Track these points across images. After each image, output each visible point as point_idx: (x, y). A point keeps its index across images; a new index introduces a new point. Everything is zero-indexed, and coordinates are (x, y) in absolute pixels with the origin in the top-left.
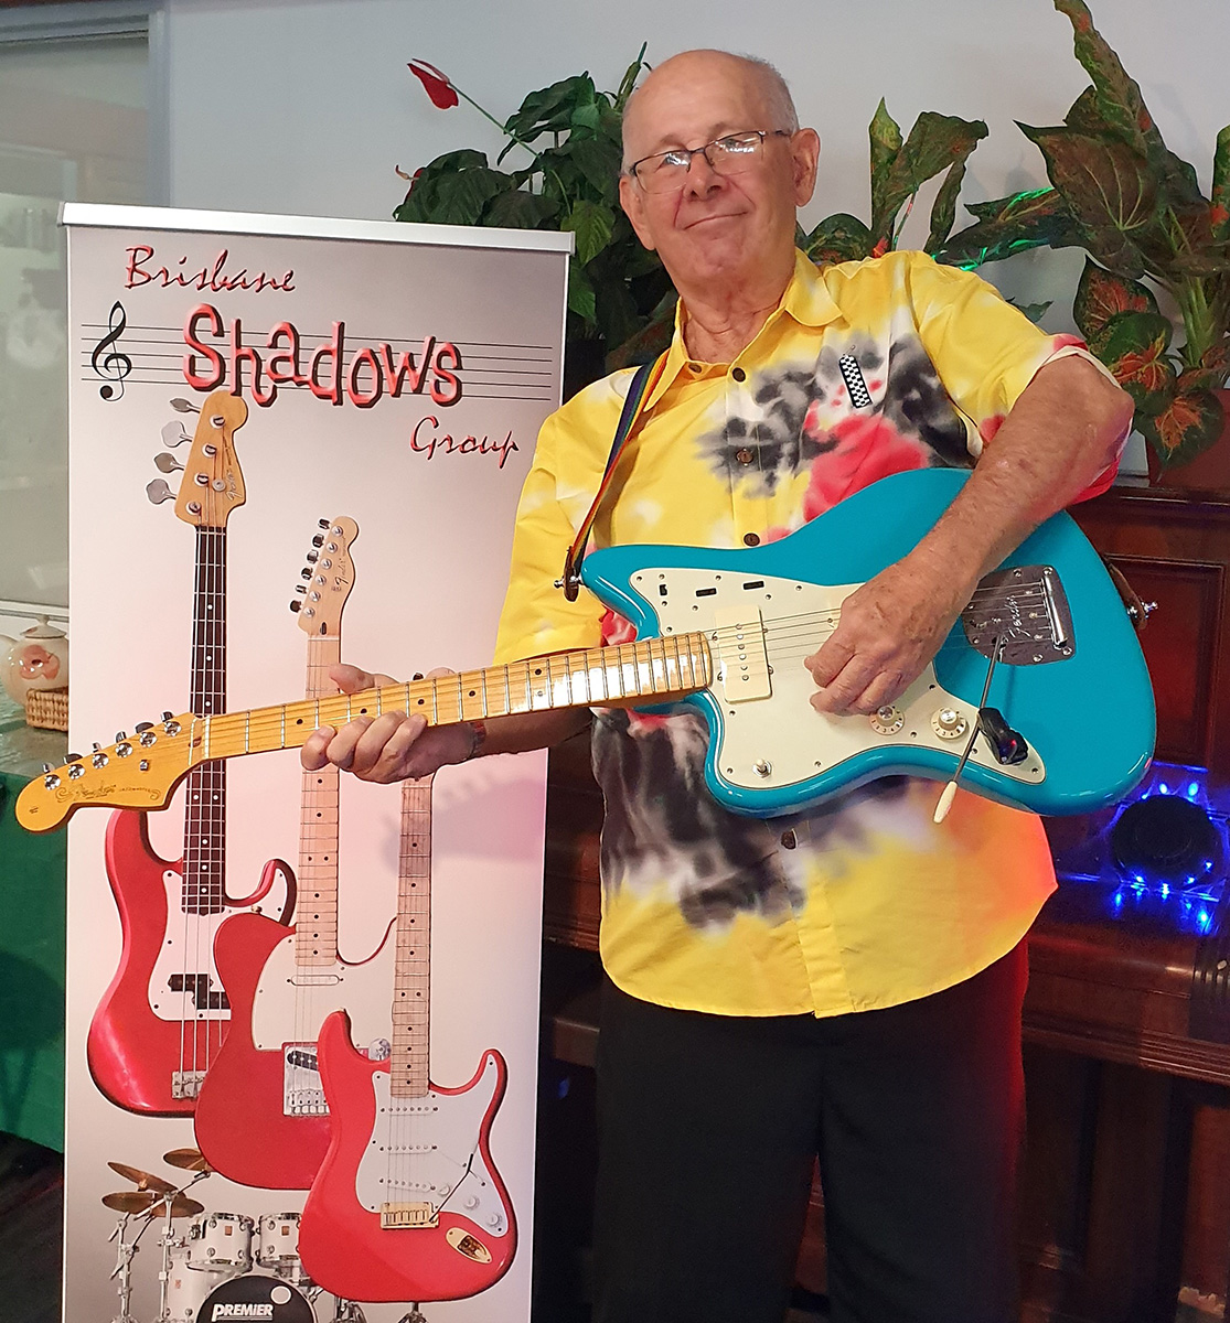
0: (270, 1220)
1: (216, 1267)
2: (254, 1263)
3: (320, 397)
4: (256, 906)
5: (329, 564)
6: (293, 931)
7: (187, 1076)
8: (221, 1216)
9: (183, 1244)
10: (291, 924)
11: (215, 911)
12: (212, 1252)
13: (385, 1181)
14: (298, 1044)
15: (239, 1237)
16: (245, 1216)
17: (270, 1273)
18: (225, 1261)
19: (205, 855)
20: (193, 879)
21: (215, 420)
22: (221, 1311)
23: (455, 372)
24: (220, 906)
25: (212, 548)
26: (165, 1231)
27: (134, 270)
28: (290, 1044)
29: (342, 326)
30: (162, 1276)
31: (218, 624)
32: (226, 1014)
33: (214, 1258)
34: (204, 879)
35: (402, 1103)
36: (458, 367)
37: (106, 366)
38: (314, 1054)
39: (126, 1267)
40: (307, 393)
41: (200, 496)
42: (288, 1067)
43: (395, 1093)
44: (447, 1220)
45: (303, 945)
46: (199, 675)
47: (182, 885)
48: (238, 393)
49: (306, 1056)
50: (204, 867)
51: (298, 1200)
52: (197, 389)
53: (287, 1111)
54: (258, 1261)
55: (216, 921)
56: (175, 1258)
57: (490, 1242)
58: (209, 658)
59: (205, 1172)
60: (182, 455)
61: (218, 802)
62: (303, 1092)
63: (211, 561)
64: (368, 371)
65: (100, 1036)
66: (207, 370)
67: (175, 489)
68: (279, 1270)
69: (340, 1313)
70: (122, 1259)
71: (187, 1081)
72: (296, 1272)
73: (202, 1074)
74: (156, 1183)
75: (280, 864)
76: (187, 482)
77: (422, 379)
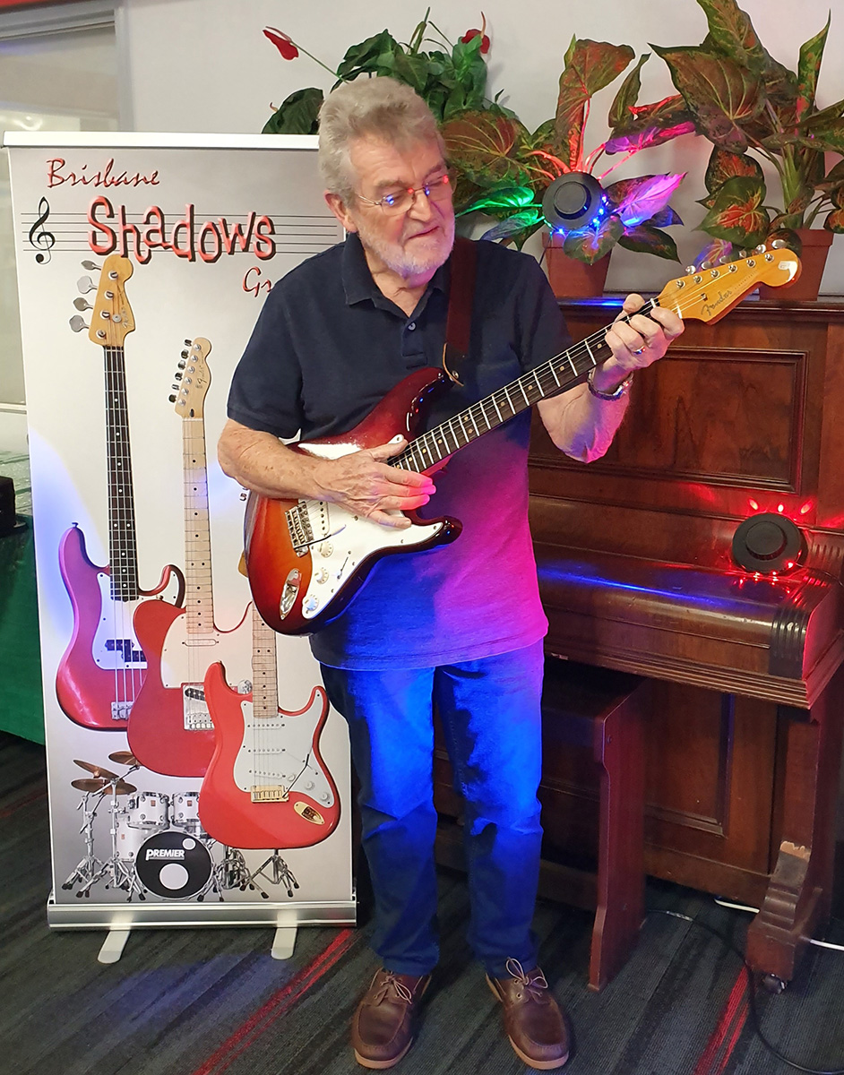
0: (179, 796)
1: (148, 826)
2: (171, 824)
3: (180, 256)
4: (159, 595)
5: (193, 370)
6: (184, 611)
7: (121, 704)
8: (148, 794)
9: (124, 811)
10: (183, 607)
11: (133, 599)
12: (143, 817)
13: (253, 772)
14: (191, 684)
15: (160, 806)
16: (163, 794)
17: (181, 830)
18: (152, 823)
19: (124, 563)
20: (117, 578)
21: (112, 274)
22: (152, 854)
23: (270, 236)
24: (136, 595)
25: (115, 361)
26: (113, 803)
27: (52, 175)
28: (187, 684)
29: (192, 207)
30: (113, 831)
31: (122, 412)
32: (144, 665)
33: (145, 820)
34: (124, 578)
35: (261, 721)
36: (273, 232)
37: (38, 241)
38: (202, 690)
39: (89, 826)
40: (171, 254)
41: (105, 326)
42: (186, 699)
43: (257, 715)
44: (294, 797)
45: (191, 620)
46: (112, 445)
47: (110, 582)
48: (126, 255)
49: (196, 691)
50: (124, 571)
51: (197, 784)
52: (99, 254)
53: (187, 727)
54: (173, 822)
55: (134, 604)
56: (120, 820)
57: (324, 811)
58: (118, 434)
59: (136, 766)
60: (91, 298)
61: (130, 528)
62: (196, 715)
63: (115, 369)
64: (211, 237)
65: (63, 679)
66: (104, 241)
67: (88, 322)
68: (187, 828)
69: (227, 856)
70: (86, 821)
71: (121, 708)
72: (198, 829)
73: (131, 704)
74: (104, 773)
75: (173, 568)
76: (95, 316)
77: (248, 241)
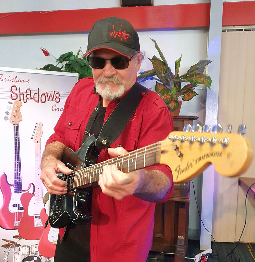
0: (33, 246)
1: (24, 255)
3: (35, 101)
4: (28, 191)
5: (38, 131)
8: (24, 246)
9: (17, 252)
10: (34, 194)
13: (53, 236)
14: (37, 214)
15: (27, 249)
21: (16, 105)
25: (17, 128)
26: (14, 250)
29: (38, 89)
30: (13, 258)
31: (18, 142)
32: (23, 211)
36: (59, 96)
38: (40, 216)
39: (6, 257)
41: (14, 119)
42: (35, 219)
45: (37, 197)
46: (15, 151)
47: (14, 188)
48: (20, 100)
50: (18, 185)
51: (38, 242)
52: (13, 100)
53: (35, 226)
54: (31, 253)
55: (20, 194)
56: (16, 255)
58: (17, 148)
59: (21, 239)
60: (10, 111)
61: (20, 173)
62: (38, 223)
66: (14, 96)
67: (9, 118)
68: (35, 254)
69: (46, 260)
71: (17, 223)
72: (38, 254)
74: (12, 242)
75: (32, 184)
76: (11, 116)
77: (53, 98)
